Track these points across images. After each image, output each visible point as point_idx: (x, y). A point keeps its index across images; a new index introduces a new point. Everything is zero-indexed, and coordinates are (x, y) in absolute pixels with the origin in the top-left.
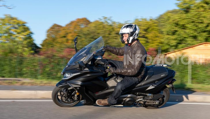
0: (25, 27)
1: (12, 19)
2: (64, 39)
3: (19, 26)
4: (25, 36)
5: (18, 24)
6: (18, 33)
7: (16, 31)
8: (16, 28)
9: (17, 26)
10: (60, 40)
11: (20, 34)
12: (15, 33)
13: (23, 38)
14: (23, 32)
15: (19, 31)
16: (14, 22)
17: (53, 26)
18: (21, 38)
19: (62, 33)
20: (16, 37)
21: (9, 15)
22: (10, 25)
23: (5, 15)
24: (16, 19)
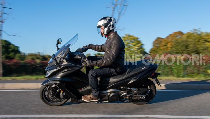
0: (138, 41)
1: (130, 36)
2: (165, 47)
3: (135, 41)
4: (138, 47)
5: (134, 39)
6: (134, 45)
7: (132, 44)
8: (132, 42)
9: (133, 41)
10: (162, 48)
11: (135, 46)
12: (132, 45)
13: (137, 48)
14: (137, 44)
15: (134, 44)
16: (131, 38)
17: (157, 39)
18: (136, 48)
19: (163, 43)
20: (133, 48)
21: (128, 34)
22: (129, 40)
23: (126, 34)
24: (132, 36)
